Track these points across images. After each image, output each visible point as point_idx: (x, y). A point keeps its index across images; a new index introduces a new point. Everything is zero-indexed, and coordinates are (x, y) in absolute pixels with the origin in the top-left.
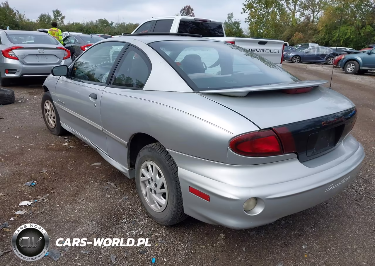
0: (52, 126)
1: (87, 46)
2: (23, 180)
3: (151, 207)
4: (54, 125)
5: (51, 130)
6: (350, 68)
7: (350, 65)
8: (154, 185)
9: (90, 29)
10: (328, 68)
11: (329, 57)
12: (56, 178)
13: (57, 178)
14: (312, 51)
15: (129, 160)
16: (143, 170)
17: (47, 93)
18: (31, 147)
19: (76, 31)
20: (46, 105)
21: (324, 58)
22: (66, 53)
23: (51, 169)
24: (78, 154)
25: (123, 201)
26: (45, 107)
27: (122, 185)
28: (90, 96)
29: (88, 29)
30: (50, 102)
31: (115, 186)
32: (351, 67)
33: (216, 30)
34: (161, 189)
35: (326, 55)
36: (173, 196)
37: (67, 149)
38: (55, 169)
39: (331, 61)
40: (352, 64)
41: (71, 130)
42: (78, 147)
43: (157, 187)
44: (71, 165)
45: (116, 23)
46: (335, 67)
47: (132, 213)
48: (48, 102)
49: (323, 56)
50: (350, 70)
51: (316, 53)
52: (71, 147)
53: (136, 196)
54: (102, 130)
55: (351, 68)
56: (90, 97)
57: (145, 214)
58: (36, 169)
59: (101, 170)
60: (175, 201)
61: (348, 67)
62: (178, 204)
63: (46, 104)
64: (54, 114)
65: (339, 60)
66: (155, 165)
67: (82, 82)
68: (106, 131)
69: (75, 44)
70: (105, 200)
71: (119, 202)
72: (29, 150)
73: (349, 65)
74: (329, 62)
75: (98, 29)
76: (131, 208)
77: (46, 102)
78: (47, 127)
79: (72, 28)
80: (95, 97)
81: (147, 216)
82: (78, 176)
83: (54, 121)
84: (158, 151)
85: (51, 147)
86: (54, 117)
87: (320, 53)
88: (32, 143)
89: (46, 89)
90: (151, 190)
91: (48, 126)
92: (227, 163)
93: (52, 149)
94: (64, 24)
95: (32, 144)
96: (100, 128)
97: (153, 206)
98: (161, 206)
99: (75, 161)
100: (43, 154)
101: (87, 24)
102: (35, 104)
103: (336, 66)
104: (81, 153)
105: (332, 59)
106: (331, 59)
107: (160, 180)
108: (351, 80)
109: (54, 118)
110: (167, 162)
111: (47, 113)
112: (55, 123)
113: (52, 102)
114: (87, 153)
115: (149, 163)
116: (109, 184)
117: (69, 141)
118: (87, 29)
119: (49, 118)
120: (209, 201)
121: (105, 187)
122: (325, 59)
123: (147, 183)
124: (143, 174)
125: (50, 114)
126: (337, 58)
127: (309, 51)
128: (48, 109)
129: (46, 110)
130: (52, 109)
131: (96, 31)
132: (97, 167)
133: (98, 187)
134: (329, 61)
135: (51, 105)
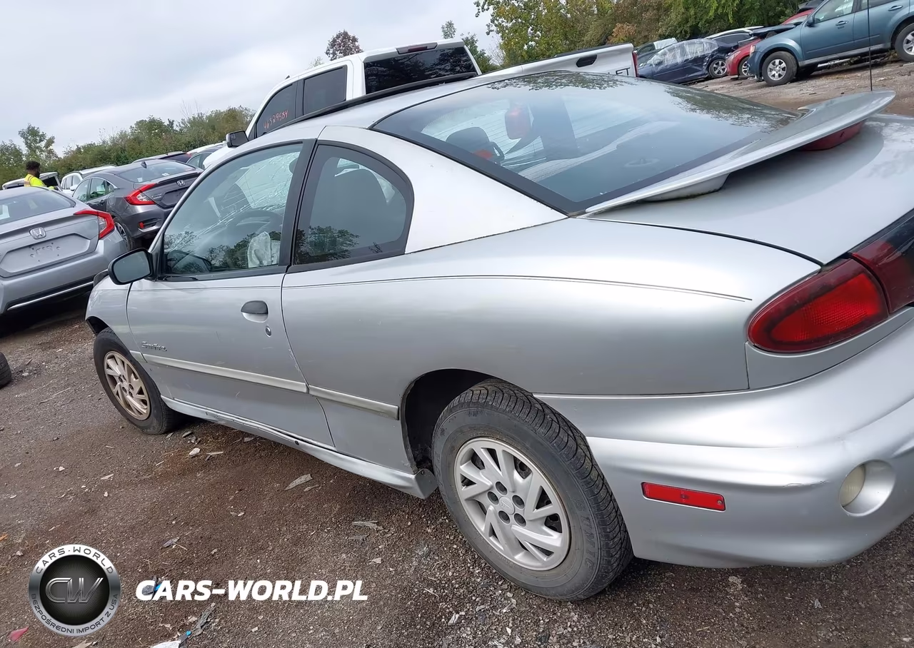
0: (141, 414)
1: (141, 192)
2: (127, 583)
3: (516, 561)
4: (145, 411)
5: (142, 425)
6: (776, 70)
7: (774, 64)
8: (511, 501)
9: (124, 150)
10: (721, 86)
11: (712, 61)
12: (213, 553)
13: (215, 550)
14: (669, 56)
15: (410, 450)
16: (462, 467)
17: (103, 334)
18: (107, 487)
19: (91, 164)
20: (108, 367)
21: (701, 66)
22: (102, 222)
23: (189, 529)
24: (239, 468)
25: (420, 562)
26: (108, 372)
27: (394, 518)
28: (243, 310)
29: (120, 153)
30: (118, 355)
31: (381, 528)
32: (778, 68)
33: (438, 67)
34: (537, 508)
35: (703, 58)
36: (588, 518)
37: (204, 464)
38: (197, 528)
39: (720, 68)
40: (777, 61)
41: (203, 412)
42: (229, 448)
43: (523, 503)
44: (235, 503)
45: (180, 121)
46: (736, 79)
47: (462, 591)
48: (112, 357)
49: (698, 61)
50: (777, 75)
51: (679, 60)
52: (211, 454)
53: (448, 537)
54: (305, 390)
55: (779, 71)
56: (244, 314)
57: (500, 583)
58: (148, 543)
59: (319, 494)
60: (595, 531)
61: (771, 70)
62: (607, 536)
63: (110, 362)
64: (137, 383)
65: (740, 62)
66: (500, 447)
67: (195, 279)
68: (319, 391)
69: (109, 195)
70: (372, 576)
71: (413, 569)
72: (106, 494)
73: (771, 66)
74: (716, 72)
75: (143, 145)
76: (454, 577)
77: (109, 358)
78: (128, 419)
79: (80, 160)
80: (260, 309)
81: (505, 586)
82: (266, 528)
83: (144, 402)
84: (503, 407)
85: (159, 469)
86: (141, 388)
87: (689, 57)
88: (105, 475)
89: (98, 325)
90: (504, 516)
91: (130, 419)
92: (749, 389)
93: (166, 476)
94: (57, 157)
95: (107, 477)
96: (301, 387)
97: (519, 558)
98: (548, 553)
99: (241, 490)
100: (147, 496)
101: (114, 140)
102: (67, 369)
103: (737, 76)
104: (245, 462)
105: (720, 62)
106: (718, 64)
107: (530, 483)
108: (790, 96)
109: (141, 392)
110: (542, 430)
111: (119, 384)
112: (146, 404)
113: (125, 353)
114: (261, 457)
115: (480, 446)
116: (361, 527)
117: (199, 439)
118: (116, 153)
119: (129, 397)
120: (723, 508)
121: (353, 538)
122: (704, 67)
123: (486, 500)
124: (466, 478)
125: (126, 385)
126: (732, 57)
127: (662, 59)
128: (119, 373)
129: (112, 377)
130: (130, 372)
131: (139, 151)
132: (307, 489)
133: (335, 542)
134: (715, 69)
135: (123, 363)
